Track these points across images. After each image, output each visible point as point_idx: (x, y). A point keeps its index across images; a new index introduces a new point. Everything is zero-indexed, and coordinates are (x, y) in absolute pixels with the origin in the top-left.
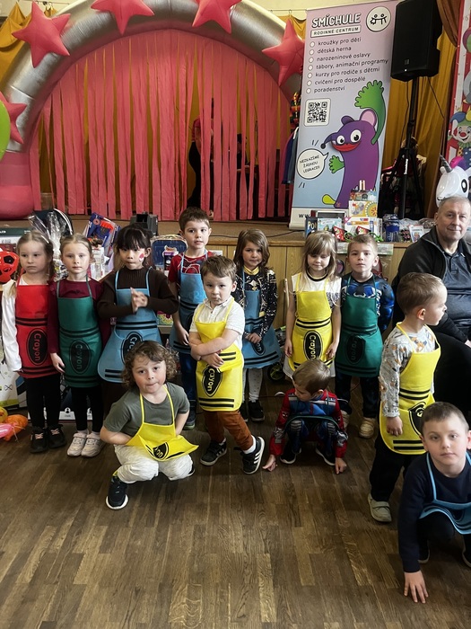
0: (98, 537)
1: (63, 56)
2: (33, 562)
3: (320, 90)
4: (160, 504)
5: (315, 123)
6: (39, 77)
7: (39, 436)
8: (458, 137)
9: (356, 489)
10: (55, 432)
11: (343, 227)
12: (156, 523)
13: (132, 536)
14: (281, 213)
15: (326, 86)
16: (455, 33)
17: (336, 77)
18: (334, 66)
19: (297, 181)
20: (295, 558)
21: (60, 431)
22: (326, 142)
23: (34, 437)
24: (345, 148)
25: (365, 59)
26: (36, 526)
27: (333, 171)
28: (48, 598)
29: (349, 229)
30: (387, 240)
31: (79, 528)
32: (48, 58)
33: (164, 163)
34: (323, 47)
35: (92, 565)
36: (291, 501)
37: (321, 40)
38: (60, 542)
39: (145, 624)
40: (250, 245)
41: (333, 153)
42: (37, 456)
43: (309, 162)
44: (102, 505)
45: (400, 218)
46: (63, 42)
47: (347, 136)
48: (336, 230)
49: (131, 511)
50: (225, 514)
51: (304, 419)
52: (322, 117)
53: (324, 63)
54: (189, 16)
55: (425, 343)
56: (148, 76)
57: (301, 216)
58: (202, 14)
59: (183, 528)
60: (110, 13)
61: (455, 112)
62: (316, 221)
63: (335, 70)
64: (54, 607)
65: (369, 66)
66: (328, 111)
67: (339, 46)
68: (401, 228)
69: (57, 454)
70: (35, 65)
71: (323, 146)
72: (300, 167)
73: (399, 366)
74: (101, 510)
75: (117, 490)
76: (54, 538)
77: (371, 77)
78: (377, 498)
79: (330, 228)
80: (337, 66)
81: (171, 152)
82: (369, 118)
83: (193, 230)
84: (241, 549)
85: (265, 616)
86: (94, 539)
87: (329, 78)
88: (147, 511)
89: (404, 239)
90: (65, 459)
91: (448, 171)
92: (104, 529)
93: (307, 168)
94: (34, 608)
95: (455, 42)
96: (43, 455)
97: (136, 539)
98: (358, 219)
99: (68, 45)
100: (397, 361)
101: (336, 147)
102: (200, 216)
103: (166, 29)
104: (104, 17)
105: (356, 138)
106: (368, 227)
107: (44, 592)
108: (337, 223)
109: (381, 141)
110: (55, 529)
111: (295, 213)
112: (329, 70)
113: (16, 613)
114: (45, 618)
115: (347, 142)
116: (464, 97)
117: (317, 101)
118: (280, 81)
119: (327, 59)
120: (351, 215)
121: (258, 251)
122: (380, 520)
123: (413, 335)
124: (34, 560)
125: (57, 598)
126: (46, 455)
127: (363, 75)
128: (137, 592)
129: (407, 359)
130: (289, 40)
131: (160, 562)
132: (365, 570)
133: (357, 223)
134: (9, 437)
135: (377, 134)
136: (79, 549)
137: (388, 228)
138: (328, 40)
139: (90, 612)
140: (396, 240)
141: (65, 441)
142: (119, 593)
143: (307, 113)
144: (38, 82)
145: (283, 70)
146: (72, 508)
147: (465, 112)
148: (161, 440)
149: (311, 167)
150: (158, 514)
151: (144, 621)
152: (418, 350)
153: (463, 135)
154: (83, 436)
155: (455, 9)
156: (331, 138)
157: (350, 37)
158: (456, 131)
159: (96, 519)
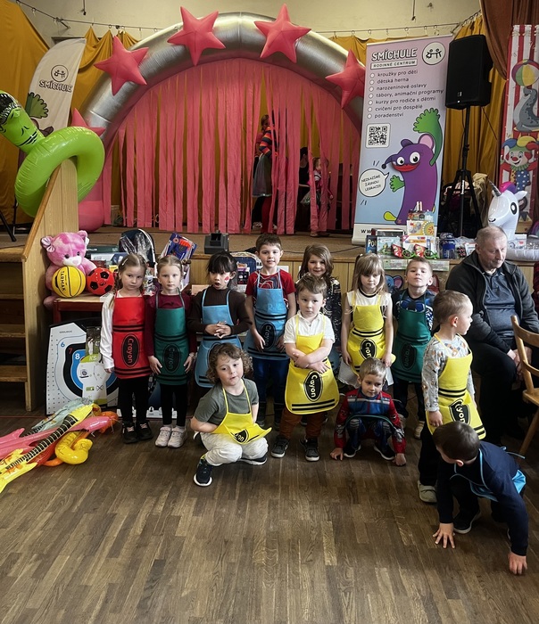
0: (190, 505)
1: (139, 85)
2: (141, 521)
3: (380, 116)
4: (238, 485)
5: (376, 145)
6: (117, 103)
7: (131, 429)
8: (510, 161)
9: (408, 478)
10: (144, 426)
11: (402, 245)
12: (237, 497)
13: (218, 506)
14: (345, 226)
15: (386, 112)
16: (504, 68)
17: (394, 105)
18: (394, 95)
19: (359, 199)
20: (353, 525)
21: (147, 425)
22: (386, 162)
23: (126, 430)
24: (405, 169)
25: (422, 89)
26: (139, 496)
27: (394, 190)
28: (157, 544)
29: (407, 246)
30: (443, 257)
31: (174, 498)
32: (126, 86)
33: (230, 179)
34: (382, 78)
35: (189, 524)
36: (351, 485)
37: (381, 72)
38: (160, 508)
39: (234, 563)
40: (314, 257)
41: (393, 173)
42: (130, 446)
43: (371, 181)
44: (191, 483)
45: (456, 236)
46: (140, 73)
47: (407, 158)
48: (394, 247)
49: (215, 488)
50: (294, 493)
51: (362, 418)
52: (383, 139)
53: (384, 92)
54: (259, 47)
55: (459, 349)
56: (217, 99)
57: (363, 231)
58: (269, 46)
59: (259, 501)
60: (185, 46)
61: (506, 138)
62: (376, 239)
63: (394, 98)
64: (162, 551)
65: (426, 96)
66: (388, 134)
67: (397, 77)
68: (457, 246)
69: (147, 444)
70: (114, 92)
71: (384, 167)
72: (362, 186)
73: (437, 368)
74: (190, 486)
75: (205, 471)
76: (155, 505)
77: (428, 105)
78: (424, 483)
79: (389, 246)
80: (396, 95)
81: (237, 170)
82: (427, 141)
83: (267, 252)
84: (308, 518)
85: (328, 561)
86: (187, 508)
87: (389, 105)
88: (228, 489)
89: (461, 257)
90: (154, 449)
91: (498, 195)
92: (195, 500)
93: (369, 186)
94: (147, 552)
95: (506, 76)
96: (134, 445)
97: (221, 508)
98: (415, 238)
99: (145, 74)
100: (436, 364)
101: (396, 168)
102: (273, 241)
103: (234, 58)
104: (179, 49)
105: (415, 159)
106: (425, 245)
107: (153, 540)
108: (395, 241)
109: (439, 162)
110: (154, 499)
111: (357, 228)
112: (388, 98)
113: (133, 554)
114: (156, 557)
115: (407, 163)
116: (514, 125)
117: (378, 126)
118: (343, 103)
119: (386, 88)
120: (409, 233)
121: (321, 263)
122: (427, 500)
123: (448, 341)
124: (142, 519)
125: (164, 544)
126: (137, 446)
127: (420, 103)
128: (226, 542)
129: (444, 363)
130: (351, 68)
131: (242, 524)
132: (411, 535)
133: (414, 241)
134: (104, 430)
135: (435, 156)
136: (176, 513)
137: (444, 246)
138: (387, 71)
139: (191, 554)
140: (452, 257)
141: (152, 433)
142: (212, 542)
143: (368, 136)
144: (117, 107)
145: (346, 94)
146: (166, 484)
147: (515, 138)
148: (241, 427)
149: (373, 185)
150: (238, 492)
151: (233, 560)
152: (453, 355)
153: (515, 159)
154: (169, 429)
155: (504, 47)
156: (391, 159)
157: (408, 70)
158: (507, 156)
159: (187, 493)
